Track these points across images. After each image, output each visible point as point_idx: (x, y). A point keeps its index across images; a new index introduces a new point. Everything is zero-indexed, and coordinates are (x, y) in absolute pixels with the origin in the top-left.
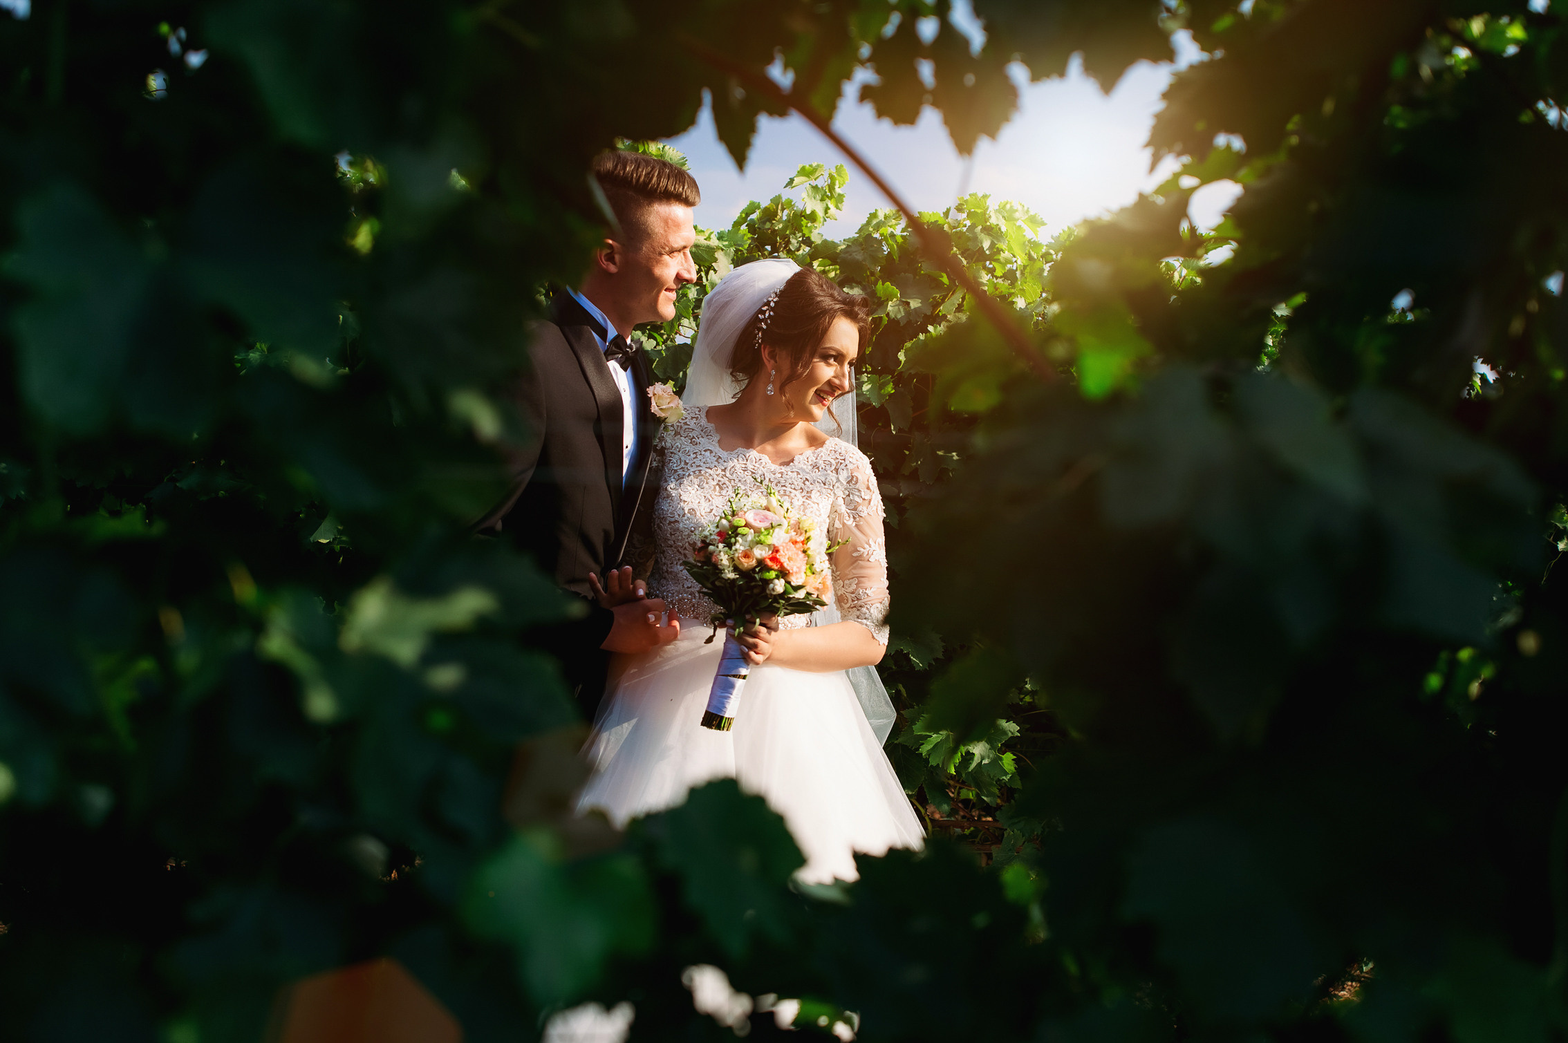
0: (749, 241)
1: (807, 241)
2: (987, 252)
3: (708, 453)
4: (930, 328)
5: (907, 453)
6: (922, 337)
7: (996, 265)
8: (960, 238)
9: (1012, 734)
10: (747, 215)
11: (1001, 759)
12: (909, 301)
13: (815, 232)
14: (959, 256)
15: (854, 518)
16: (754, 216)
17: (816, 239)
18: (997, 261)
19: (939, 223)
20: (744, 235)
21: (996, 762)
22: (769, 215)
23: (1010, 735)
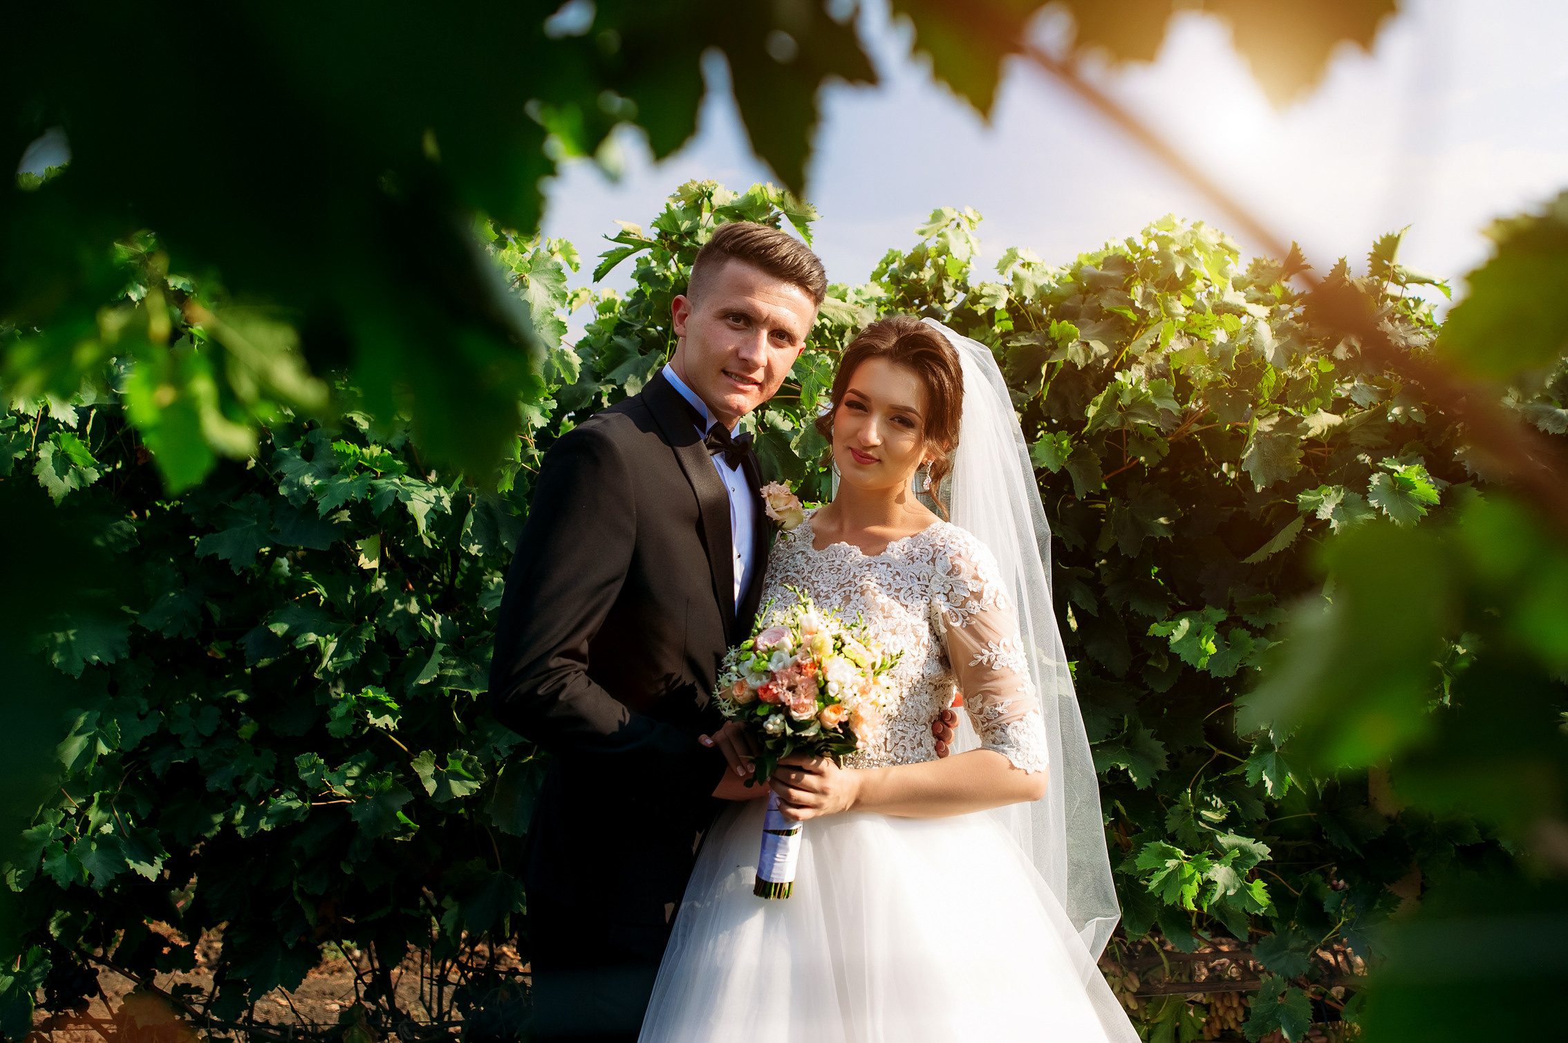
2: (1181, 279)
3: (799, 556)
4: (1117, 377)
5: (1103, 520)
6: (1110, 387)
9: (1263, 857)
10: (888, 264)
11: (1250, 889)
12: (1088, 342)
15: (964, 617)
16: (895, 266)
20: (886, 290)
21: (1243, 892)
22: (916, 262)
23: (1260, 859)
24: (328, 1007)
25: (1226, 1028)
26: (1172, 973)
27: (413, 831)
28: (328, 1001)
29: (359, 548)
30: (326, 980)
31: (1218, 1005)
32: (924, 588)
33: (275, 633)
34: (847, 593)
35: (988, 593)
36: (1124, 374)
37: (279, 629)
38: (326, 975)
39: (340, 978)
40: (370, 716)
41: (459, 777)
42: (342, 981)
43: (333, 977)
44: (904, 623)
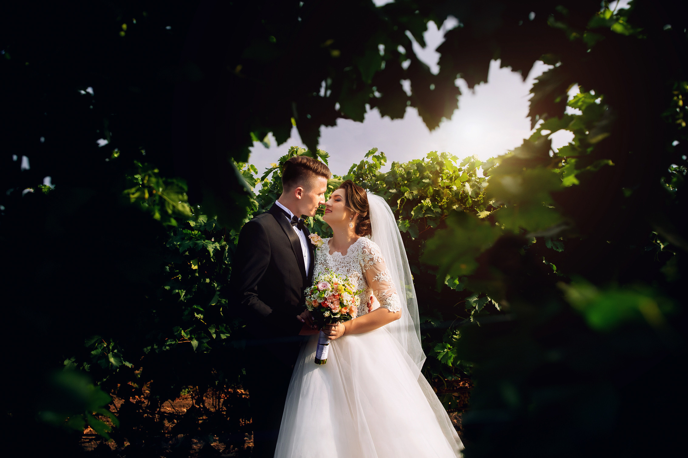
0: (354, 178)
1: (375, 176)
2: (439, 171)
4: (422, 201)
5: (420, 246)
6: (419, 205)
7: (443, 175)
8: (429, 168)
10: (353, 169)
12: (413, 192)
13: (377, 171)
14: (429, 174)
15: (369, 266)
16: (355, 169)
17: (377, 173)
18: (443, 174)
19: (420, 163)
20: (352, 176)
22: (361, 167)
24: (182, 410)
25: (465, 403)
26: (447, 387)
27: (210, 350)
28: (183, 408)
29: (191, 263)
30: (182, 402)
31: (462, 396)
32: (357, 259)
33: (166, 289)
34: (338, 268)
35: (375, 258)
36: (424, 201)
37: (167, 288)
38: (181, 400)
39: (186, 401)
40: (195, 314)
41: (224, 333)
42: (187, 402)
43: (184, 401)
44: (353, 274)
